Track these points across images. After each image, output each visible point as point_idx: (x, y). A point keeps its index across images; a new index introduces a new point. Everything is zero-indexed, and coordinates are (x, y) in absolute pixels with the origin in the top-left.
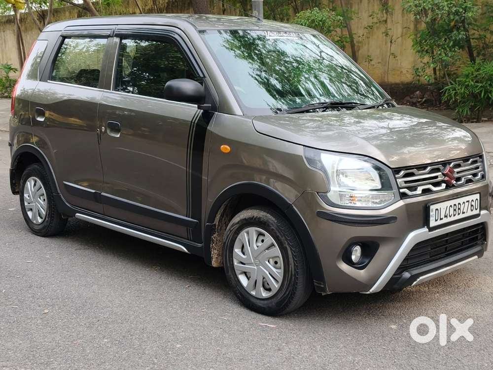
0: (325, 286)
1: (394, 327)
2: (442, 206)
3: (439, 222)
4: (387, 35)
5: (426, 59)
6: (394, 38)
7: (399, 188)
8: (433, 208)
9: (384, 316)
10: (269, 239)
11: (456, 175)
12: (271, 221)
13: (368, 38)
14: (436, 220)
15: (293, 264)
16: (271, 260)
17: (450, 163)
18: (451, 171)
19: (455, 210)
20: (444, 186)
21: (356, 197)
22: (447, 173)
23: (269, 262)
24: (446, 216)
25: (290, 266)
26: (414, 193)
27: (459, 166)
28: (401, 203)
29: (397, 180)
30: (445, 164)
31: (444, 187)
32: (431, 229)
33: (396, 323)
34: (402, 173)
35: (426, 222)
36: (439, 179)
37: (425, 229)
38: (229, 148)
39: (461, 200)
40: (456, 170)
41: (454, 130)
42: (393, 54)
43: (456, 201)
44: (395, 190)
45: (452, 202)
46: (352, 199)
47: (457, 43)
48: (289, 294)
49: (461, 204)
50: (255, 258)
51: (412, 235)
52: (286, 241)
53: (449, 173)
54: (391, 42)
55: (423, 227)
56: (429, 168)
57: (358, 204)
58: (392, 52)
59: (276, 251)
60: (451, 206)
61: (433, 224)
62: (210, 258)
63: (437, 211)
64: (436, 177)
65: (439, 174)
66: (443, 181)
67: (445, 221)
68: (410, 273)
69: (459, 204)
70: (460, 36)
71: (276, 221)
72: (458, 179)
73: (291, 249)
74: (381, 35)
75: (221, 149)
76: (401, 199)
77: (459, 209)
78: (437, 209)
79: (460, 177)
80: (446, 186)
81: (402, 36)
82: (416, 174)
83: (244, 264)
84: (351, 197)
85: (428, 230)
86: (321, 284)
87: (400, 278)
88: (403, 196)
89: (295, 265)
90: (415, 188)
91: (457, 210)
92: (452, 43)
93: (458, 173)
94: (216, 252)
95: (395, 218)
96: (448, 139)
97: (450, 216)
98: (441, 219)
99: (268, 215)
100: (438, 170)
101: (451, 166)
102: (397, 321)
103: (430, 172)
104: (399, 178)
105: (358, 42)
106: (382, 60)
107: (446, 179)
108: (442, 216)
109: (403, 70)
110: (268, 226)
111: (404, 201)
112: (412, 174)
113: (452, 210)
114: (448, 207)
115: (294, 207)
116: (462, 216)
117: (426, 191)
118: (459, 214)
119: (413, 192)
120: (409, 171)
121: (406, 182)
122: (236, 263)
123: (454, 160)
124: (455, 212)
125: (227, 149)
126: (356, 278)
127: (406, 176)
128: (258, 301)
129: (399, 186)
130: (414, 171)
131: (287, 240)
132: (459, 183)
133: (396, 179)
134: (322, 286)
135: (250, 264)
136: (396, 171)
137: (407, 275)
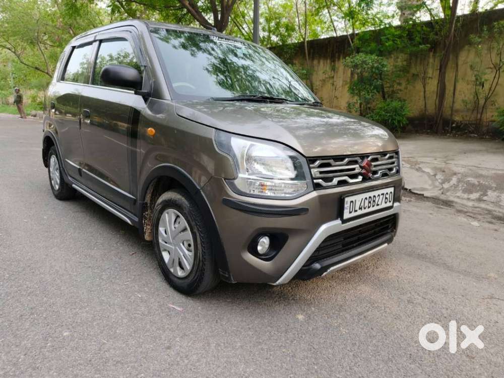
0: (230, 275)
1: (300, 317)
2: (358, 198)
3: (354, 214)
4: (333, 84)
5: (356, 98)
6: (338, 87)
7: (313, 179)
8: (348, 200)
9: (294, 300)
10: (183, 222)
11: (374, 169)
12: (184, 205)
13: (322, 87)
14: (350, 212)
15: (201, 250)
16: (185, 243)
17: (368, 157)
18: (369, 165)
19: (370, 202)
20: (360, 178)
21: (266, 186)
22: (364, 166)
23: (183, 244)
24: (360, 208)
25: (199, 252)
26: (330, 184)
27: (376, 160)
28: (314, 194)
29: (312, 170)
30: (363, 156)
31: (361, 180)
32: (344, 222)
33: (304, 311)
34: (318, 163)
35: (340, 215)
36: (357, 171)
37: (339, 222)
38: (154, 131)
39: (376, 193)
40: (373, 164)
41: (373, 128)
42: (336, 97)
43: (371, 194)
44: (309, 180)
45: (367, 195)
46: (263, 187)
47: (375, 87)
48: (197, 278)
49: (377, 196)
50: (174, 238)
51: (324, 227)
52: (195, 227)
53: (366, 166)
54: (335, 89)
55: (337, 219)
56: (346, 160)
57: (269, 193)
58: (336, 95)
59: (188, 235)
60: (366, 198)
61: (346, 215)
62: (144, 233)
63: (352, 204)
64: (354, 169)
65: (357, 166)
66: (360, 174)
67: (359, 212)
68: (321, 265)
69: (374, 196)
70: (378, 83)
71: (189, 206)
72: (375, 173)
73: (200, 235)
74: (329, 85)
75: (148, 132)
76: (315, 190)
77: (374, 201)
78: (352, 202)
79: (377, 171)
80: (363, 179)
81: (342, 86)
82: (333, 165)
83: (166, 243)
84: (262, 185)
85: (341, 222)
86: (225, 274)
87: (309, 269)
88: (317, 187)
89: (202, 251)
90: (330, 179)
91: (372, 202)
92: (372, 87)
93: (375, 166)
94: (149, 227)
95: (307, 210)
96: (368, 135)
97: (365, 208)
98: (356, 211)
99: (183, 198)
100: (356, 162)
101: (369, 159)
102: (305, 309)
103: (348, 164)
104: (313, 168)
105: (317, 89)
106: (330, 100)
107: (363, 171)
108: (357, 208)
109: (341, 107)
110: (182, 209)
111: (317, 193)
112: (329, 165)
113: (367, 202)
114: (364, 199)
115: (202, 193)
116: (376, 208)
117: (342, 183)
118: (373, 206)
119: (327, 184)
120: (325, 161)
121: (321, 173)
122: (160, 241)
123: (372, 154)
124: (370, 204)
125: (152, 131)
126: (262, 270)
127: (321, 166)
128: (176, 279)
129: (314, 176)
130: (331, 161)
131: (197, 225)
132: (375, 176)
133: (310, 168)
134: (227, 276)
135: (170, 243)
136: (311, 160)
137: (317, 266)
